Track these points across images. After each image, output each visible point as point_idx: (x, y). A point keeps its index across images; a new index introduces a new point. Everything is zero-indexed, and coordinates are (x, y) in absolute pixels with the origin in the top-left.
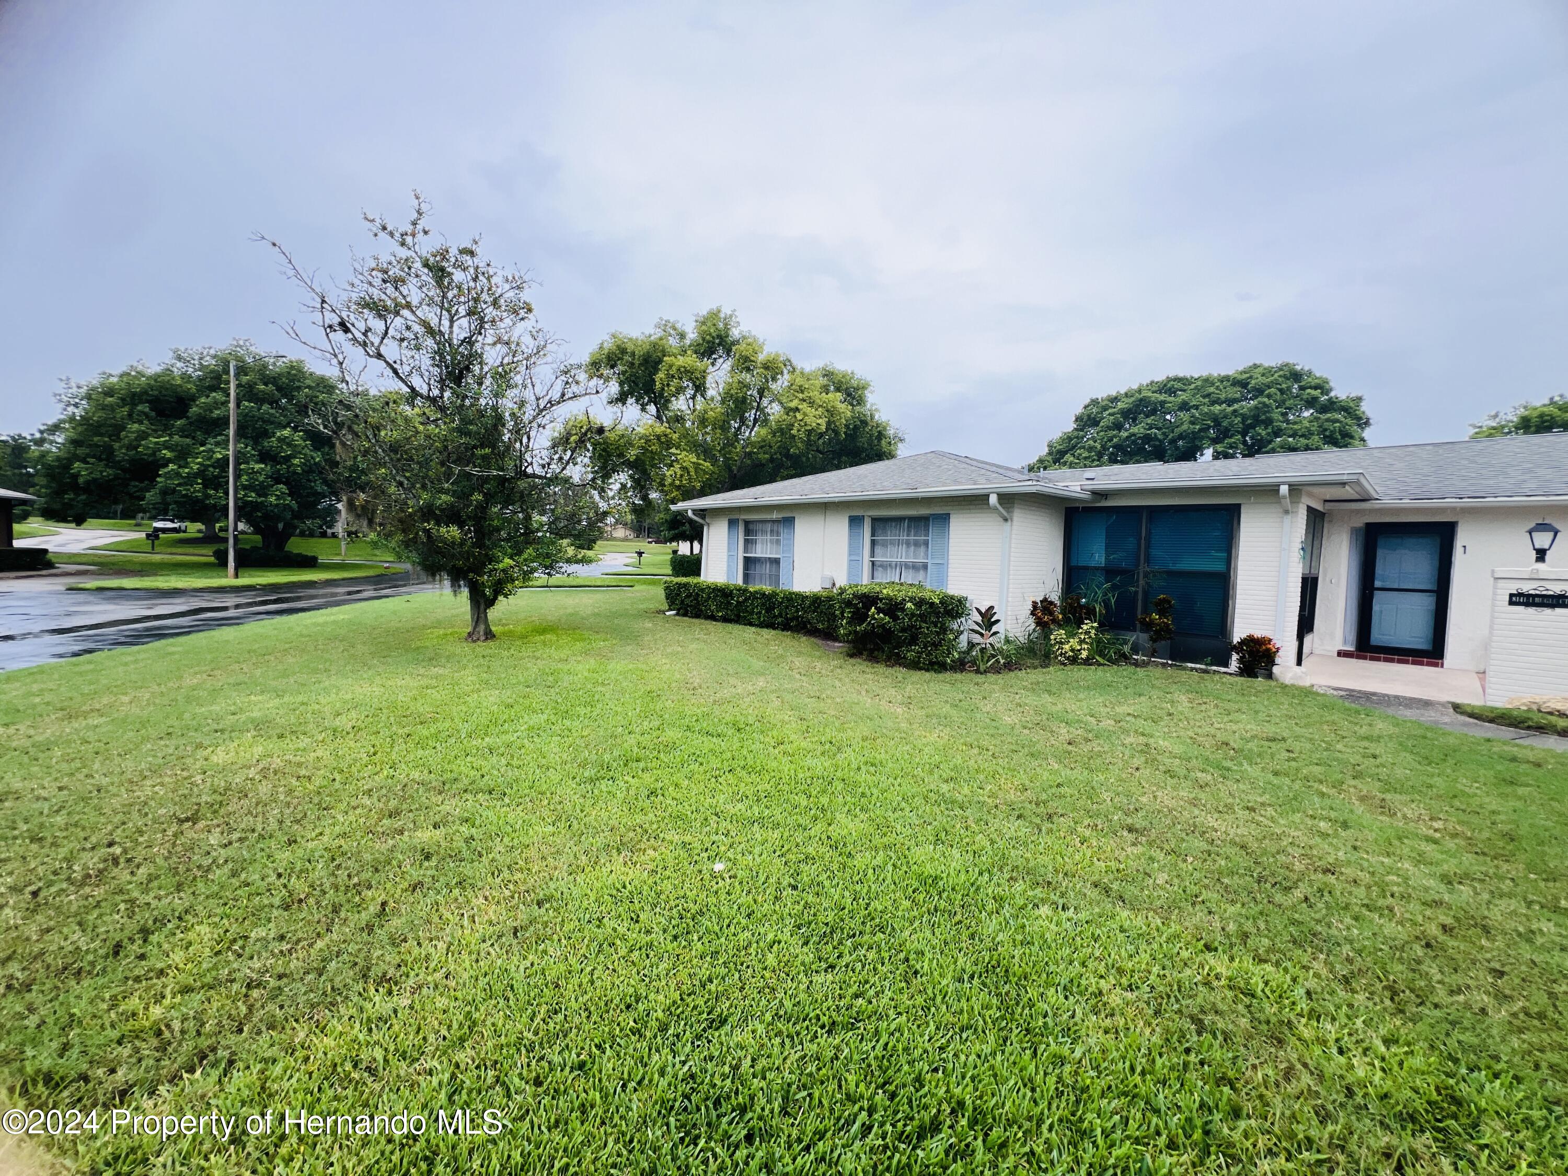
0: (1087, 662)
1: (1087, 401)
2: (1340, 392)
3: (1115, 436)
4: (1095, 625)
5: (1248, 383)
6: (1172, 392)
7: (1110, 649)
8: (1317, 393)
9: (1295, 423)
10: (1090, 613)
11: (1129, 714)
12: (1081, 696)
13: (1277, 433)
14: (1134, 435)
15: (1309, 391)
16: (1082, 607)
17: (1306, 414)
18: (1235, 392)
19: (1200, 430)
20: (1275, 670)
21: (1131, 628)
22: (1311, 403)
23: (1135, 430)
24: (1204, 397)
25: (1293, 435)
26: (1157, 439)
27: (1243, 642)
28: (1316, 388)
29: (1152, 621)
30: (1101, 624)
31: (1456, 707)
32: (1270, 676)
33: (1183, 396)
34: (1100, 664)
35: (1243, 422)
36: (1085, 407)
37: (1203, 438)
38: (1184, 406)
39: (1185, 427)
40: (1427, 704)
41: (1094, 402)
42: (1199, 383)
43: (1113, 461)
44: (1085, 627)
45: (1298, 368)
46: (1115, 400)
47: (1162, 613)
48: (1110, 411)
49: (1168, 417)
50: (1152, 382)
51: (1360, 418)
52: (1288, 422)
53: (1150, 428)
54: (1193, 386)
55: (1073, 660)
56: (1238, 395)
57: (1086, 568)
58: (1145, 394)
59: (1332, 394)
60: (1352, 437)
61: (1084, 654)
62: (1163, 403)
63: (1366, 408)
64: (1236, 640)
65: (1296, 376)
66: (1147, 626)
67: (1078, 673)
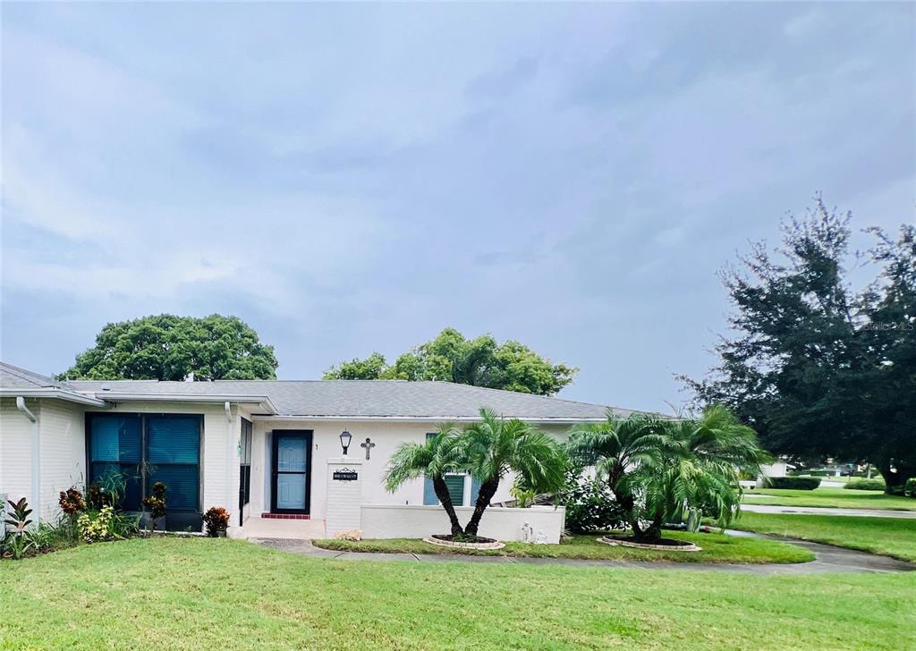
0: (107, 538)
1: (105, 325)
2: (263, 342)
3: (127, 357)
4: (111, 508)
5: (212, 328)
6: (166, 327)
7: (123, 526)
8: (250, 341)
9: (239, 360)
10: (108, 499)
11: (134, 576)
12: (101, 567)
13: (230, 366)
14: (141, 357)
15: (246, 339)
16: (101, 494)
17: (245, 355)
18: (204, 333)
19: (185, 358)
20: (228, 530)
21: (137, 508)
22: (248, 347)
23: (141, 353)
24: (186, 334)
25: (239, 369)
26: (157, 363)
27: (209, 513)
28: (250, 337)
29: (151, 502)
30: (116, 507)
31: (313, 542)
32: (225, 535)
33: (173, 331)
34: (117, 539)
35: (211, 354)
36: (104, 330)
37: (186, 365)
38: (174, 339)
39: (174, 355)
40: (300, 542)
41: (110, 326)
42: (183, 323)
43: (127, 376)
44: (103, 511)
45: (240, 322)
46: (126, 327)
47: (159, 496)
48: (124, 335)
49: (164, 346)
50: (152, 317)
51: (273, 361)
52: (235, 358)
53: (152, 353)
54: (179, 324)
55: (96, 538)
56: (206, 336)
57: (104, 463)
58: (148, 325)
59: (259, 343)
60: (269, 373)
61: (104, 533)
62: (160, 334)
63: (276, 355)
64: (205, 512)
65: (239, 327)
66: (149, 507)
67: (98, 548)
